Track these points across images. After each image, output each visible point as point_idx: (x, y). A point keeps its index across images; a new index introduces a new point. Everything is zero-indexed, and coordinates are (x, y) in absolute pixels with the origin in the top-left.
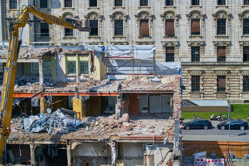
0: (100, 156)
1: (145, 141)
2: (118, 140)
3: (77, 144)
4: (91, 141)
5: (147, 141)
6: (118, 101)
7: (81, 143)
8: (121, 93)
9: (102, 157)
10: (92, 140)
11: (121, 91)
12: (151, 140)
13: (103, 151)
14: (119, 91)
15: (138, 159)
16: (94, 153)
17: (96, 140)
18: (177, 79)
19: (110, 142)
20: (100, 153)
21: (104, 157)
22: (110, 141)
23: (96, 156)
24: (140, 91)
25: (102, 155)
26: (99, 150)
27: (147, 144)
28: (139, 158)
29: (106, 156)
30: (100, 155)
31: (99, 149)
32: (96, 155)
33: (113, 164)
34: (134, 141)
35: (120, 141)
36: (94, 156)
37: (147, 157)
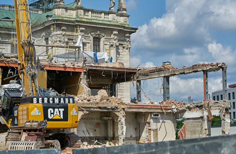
0: (91, 137)
1: (152, 111)
2: (127, 109)
3: (83, 113)
4: (98, 110)
5: (154, 111)
6: (84, 78)
7: (88, 112)
8: (86, 69)
9: (94, 137)
10: (100, 108)
11: (86, 66)
12: (157, 110)
13: (95, 130)
14: (84, 65)
15: (130, 140)
16: (85, 132)
17: (105, 108)
18: (120, 65)
19: (119, 112)
20: (92, 132)
21: (96, 137)
22: (118, 110)
23: (86, 137)
24: (105, 68)
25: (94, 136)
26: (90, 129)
27: (153, 115)
28: (132, 138)
29: (98, 136)
30: (91, 135)
31: (90, 127)
32: (88, 135)
33: (124, 139)
34: (142, 110)
35: (128, 110)
36: (85, 137)
37: (152, 132)
